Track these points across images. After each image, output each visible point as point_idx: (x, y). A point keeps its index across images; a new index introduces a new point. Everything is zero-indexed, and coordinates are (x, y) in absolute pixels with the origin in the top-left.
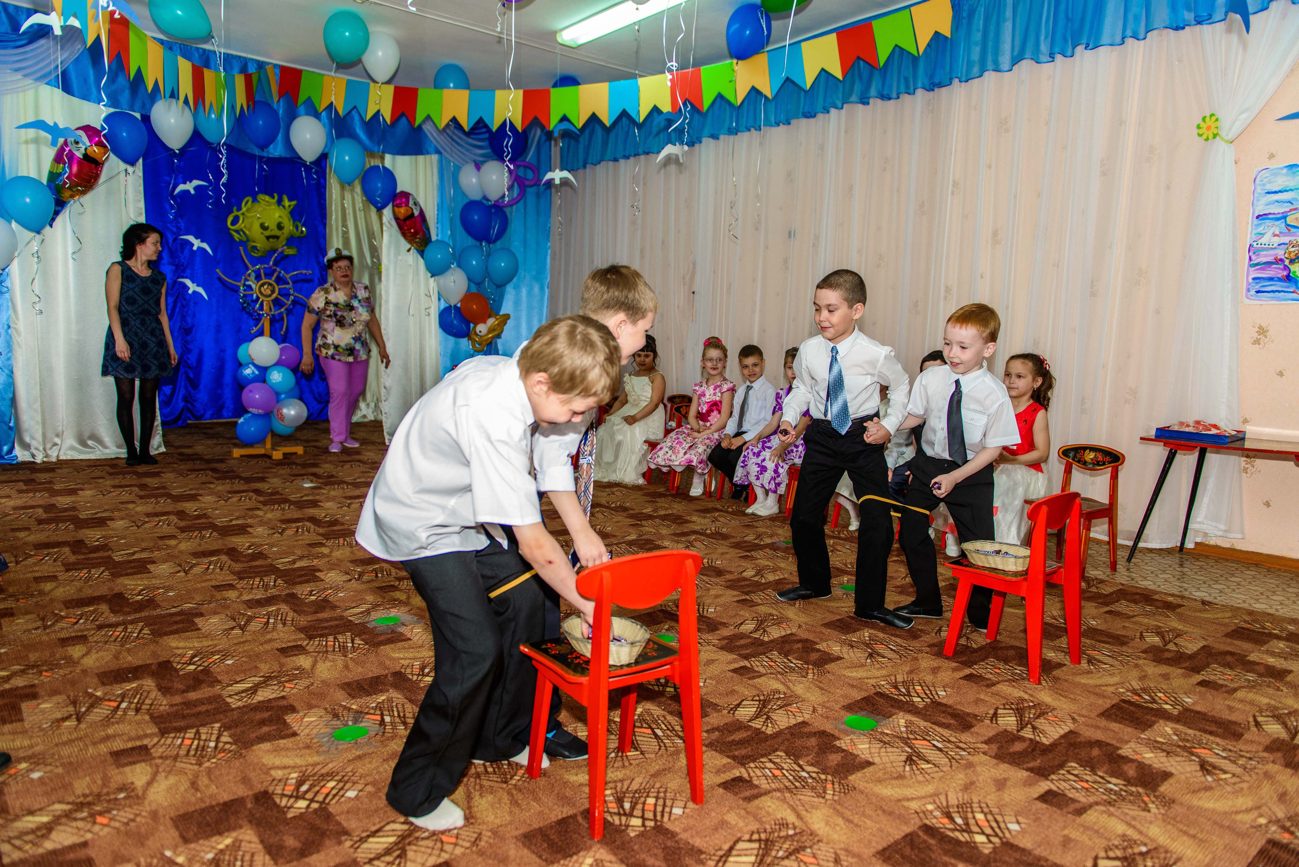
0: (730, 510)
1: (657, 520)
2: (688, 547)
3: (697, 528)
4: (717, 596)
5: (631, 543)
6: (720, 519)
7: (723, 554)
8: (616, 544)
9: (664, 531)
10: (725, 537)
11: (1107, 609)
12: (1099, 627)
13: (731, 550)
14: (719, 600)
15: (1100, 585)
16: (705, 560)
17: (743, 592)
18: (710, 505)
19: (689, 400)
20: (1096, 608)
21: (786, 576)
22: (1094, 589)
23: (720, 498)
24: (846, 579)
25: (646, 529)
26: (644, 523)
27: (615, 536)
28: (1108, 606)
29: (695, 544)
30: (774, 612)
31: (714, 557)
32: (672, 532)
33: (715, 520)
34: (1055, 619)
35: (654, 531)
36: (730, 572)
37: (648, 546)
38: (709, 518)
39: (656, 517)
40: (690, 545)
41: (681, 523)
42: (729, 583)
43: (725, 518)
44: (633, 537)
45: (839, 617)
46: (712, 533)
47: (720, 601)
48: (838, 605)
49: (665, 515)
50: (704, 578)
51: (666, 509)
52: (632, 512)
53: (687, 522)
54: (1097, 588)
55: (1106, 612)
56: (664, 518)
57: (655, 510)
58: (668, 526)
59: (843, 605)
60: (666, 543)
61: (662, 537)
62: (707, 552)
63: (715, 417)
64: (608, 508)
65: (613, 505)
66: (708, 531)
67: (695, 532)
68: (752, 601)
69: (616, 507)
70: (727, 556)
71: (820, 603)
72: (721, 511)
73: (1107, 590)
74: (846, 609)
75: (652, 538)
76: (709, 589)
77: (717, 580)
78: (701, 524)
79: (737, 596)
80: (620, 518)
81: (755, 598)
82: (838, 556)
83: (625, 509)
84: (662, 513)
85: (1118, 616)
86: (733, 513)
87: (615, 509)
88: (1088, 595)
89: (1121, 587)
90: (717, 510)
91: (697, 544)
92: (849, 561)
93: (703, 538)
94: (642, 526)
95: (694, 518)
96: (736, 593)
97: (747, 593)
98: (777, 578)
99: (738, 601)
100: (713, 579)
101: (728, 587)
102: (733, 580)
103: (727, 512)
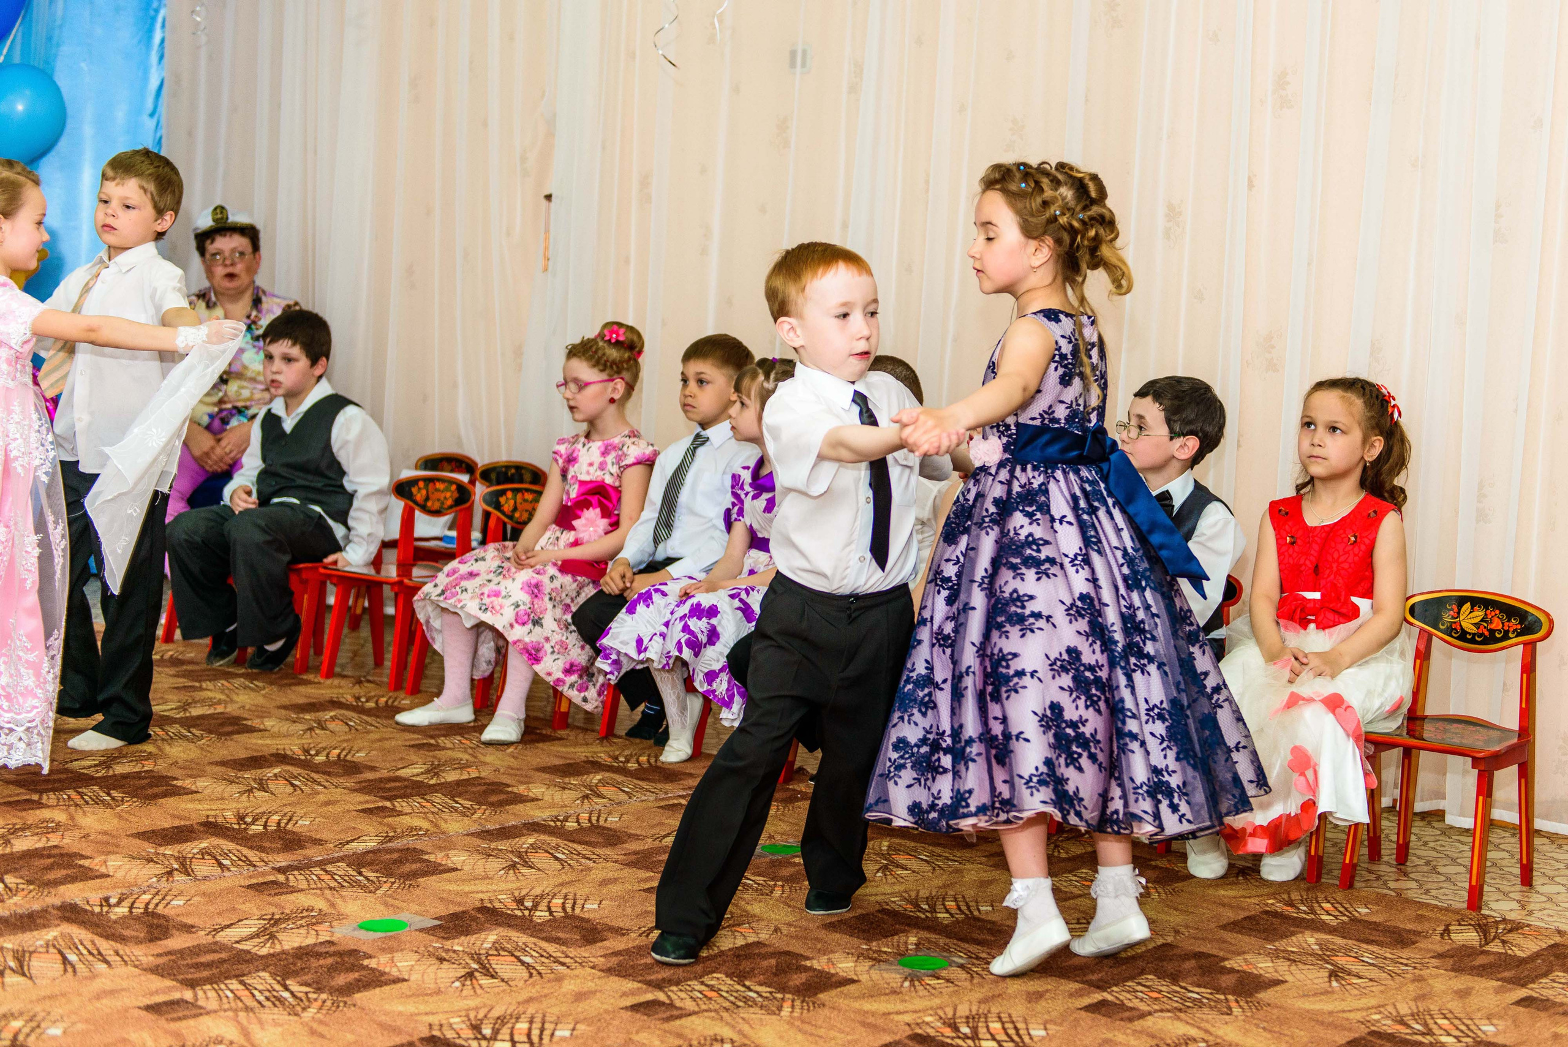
0: (632, 765)
1: (438, 798)
2: (513, 866)
3: (539, 814)
4: (580, 997)
5: (359, 861)
6: (603, 790)
7: (605, 882)
8: (321, 864)
9: (455, 825)
10: (613, 838)
11: (1522, 993)
12: (1499, 1040)
13: (627, 872)
14: (582, 1006)
15: (1509, 937)
16: (558, 901)
17: (649, 983)
18: (581, 753)
19: (538, 478)
20: (1498, 991)
21: (763, 936)
22: (1496, 947)
23: (608, 734)
24: (913, 940)
25: (406, 821)
26: (400, 804)
27: (318, 842)
28: (1523, 986)
29: (534, 858)
30: (726, 1032)
31: (581, 891)
32: (474, 828)
33: (594, 792)
34: (1402, 1022)
35: (425, 825)
36: (620, 932)
37: (408, 868)
38: (575, 788)
39: (434, 789)
40: (521, 861)
41: (501, 804)
42: (615, 960)
43: (617, 786)
44: (371, 844)
45: (887, 1039)
46: (581, 829)
47: (592, 1006)
48: (890, 1007)
49: (458, 783)
50: (551, 948)
51: (463, 767)
52: (370, 775)
53: (520, 799)
54: (1504, 942)
55: (1520, 1002)
56: (455, 790)
57: (434, 770)
58: (465, 813)
59: (901, 1007)
60: (457, 858)
61: (448, 843)
62: (564, 878)
63: (591, 523)
64: (307, 765)
65: (321, 758)
66: (571, 825)
67: (535, 827)
68: (671, 1005)
69: (328, 763)
70: (616, 889)
71: (843, 1003)
72: (610, 769)
73: (1525, 946)
74: (907, 1018)
75: (419, 846)
76: (560, 979)
77: (584, 952)
78: (553, 805)
79: (633, 993)
80: (337, 793)
81: (679, 996)
82: (898, 879)
83: (350, 768)
84: (452, 776)
85: (1545, 1009)
86: (641, 774)
87: (325, 769)
88: (1481, 960)
89: (1558, 939)
90: (596, 766)
91: (539, 859)
92: (924, 893)
93: (554, 841)
94: (395, 813)
95: (537, 790)
96: (629, 985)
97: (659, 986)
98: (740, 942)
99: (635, 1008)
100: (572, 952)
101: (609, 971)
102: (627, 952)
103: (623, 771)
